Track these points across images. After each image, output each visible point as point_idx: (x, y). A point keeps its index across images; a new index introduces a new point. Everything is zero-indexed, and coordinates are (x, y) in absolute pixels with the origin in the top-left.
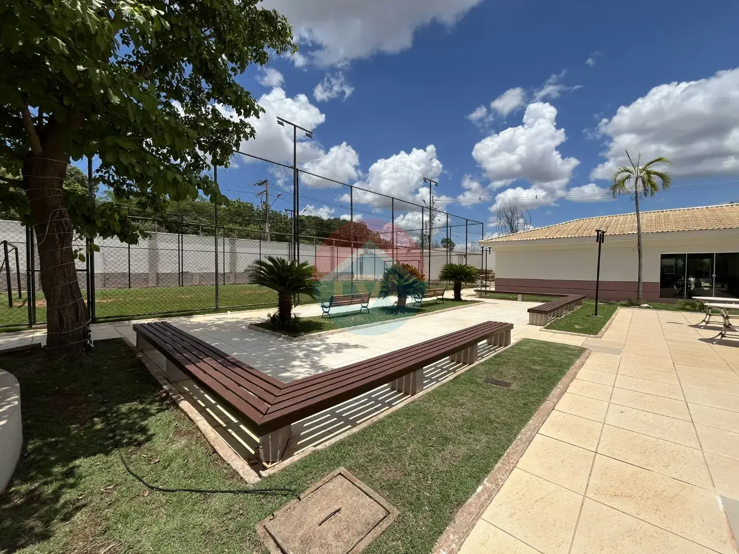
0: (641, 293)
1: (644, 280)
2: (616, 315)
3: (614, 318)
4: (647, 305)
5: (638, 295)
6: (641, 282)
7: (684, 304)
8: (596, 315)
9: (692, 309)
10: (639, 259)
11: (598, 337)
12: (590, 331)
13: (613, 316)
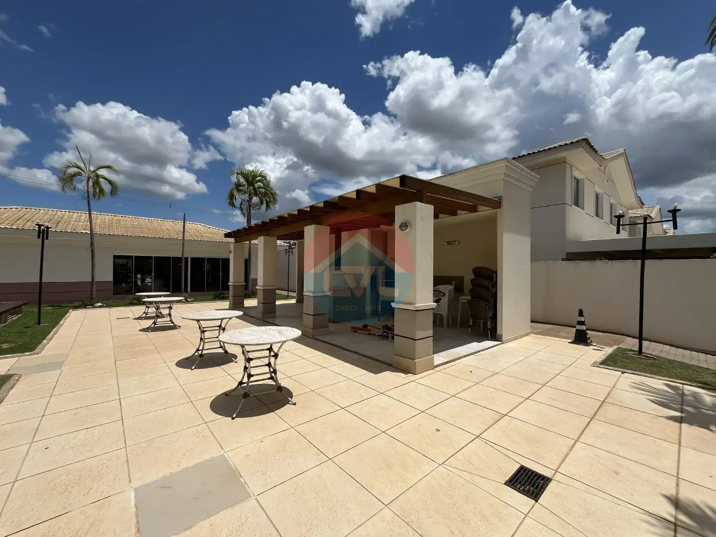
0: (94, 293)
1: (97, 279)
2: (66, 319)
3: (63, 324)
4: (100, 304)
5: (92, 294)
6: (94, 282)
7: (131, 299)
8: (39, 323)
9: (138, 303)
10: (93, 259)
11: (35, 354)
12: (26, 348)
13: (62, 322)
